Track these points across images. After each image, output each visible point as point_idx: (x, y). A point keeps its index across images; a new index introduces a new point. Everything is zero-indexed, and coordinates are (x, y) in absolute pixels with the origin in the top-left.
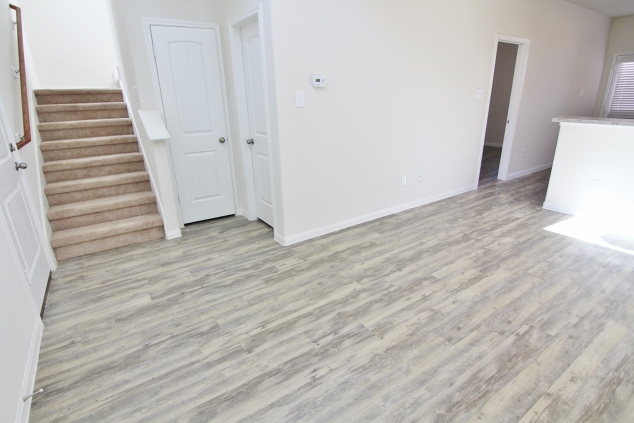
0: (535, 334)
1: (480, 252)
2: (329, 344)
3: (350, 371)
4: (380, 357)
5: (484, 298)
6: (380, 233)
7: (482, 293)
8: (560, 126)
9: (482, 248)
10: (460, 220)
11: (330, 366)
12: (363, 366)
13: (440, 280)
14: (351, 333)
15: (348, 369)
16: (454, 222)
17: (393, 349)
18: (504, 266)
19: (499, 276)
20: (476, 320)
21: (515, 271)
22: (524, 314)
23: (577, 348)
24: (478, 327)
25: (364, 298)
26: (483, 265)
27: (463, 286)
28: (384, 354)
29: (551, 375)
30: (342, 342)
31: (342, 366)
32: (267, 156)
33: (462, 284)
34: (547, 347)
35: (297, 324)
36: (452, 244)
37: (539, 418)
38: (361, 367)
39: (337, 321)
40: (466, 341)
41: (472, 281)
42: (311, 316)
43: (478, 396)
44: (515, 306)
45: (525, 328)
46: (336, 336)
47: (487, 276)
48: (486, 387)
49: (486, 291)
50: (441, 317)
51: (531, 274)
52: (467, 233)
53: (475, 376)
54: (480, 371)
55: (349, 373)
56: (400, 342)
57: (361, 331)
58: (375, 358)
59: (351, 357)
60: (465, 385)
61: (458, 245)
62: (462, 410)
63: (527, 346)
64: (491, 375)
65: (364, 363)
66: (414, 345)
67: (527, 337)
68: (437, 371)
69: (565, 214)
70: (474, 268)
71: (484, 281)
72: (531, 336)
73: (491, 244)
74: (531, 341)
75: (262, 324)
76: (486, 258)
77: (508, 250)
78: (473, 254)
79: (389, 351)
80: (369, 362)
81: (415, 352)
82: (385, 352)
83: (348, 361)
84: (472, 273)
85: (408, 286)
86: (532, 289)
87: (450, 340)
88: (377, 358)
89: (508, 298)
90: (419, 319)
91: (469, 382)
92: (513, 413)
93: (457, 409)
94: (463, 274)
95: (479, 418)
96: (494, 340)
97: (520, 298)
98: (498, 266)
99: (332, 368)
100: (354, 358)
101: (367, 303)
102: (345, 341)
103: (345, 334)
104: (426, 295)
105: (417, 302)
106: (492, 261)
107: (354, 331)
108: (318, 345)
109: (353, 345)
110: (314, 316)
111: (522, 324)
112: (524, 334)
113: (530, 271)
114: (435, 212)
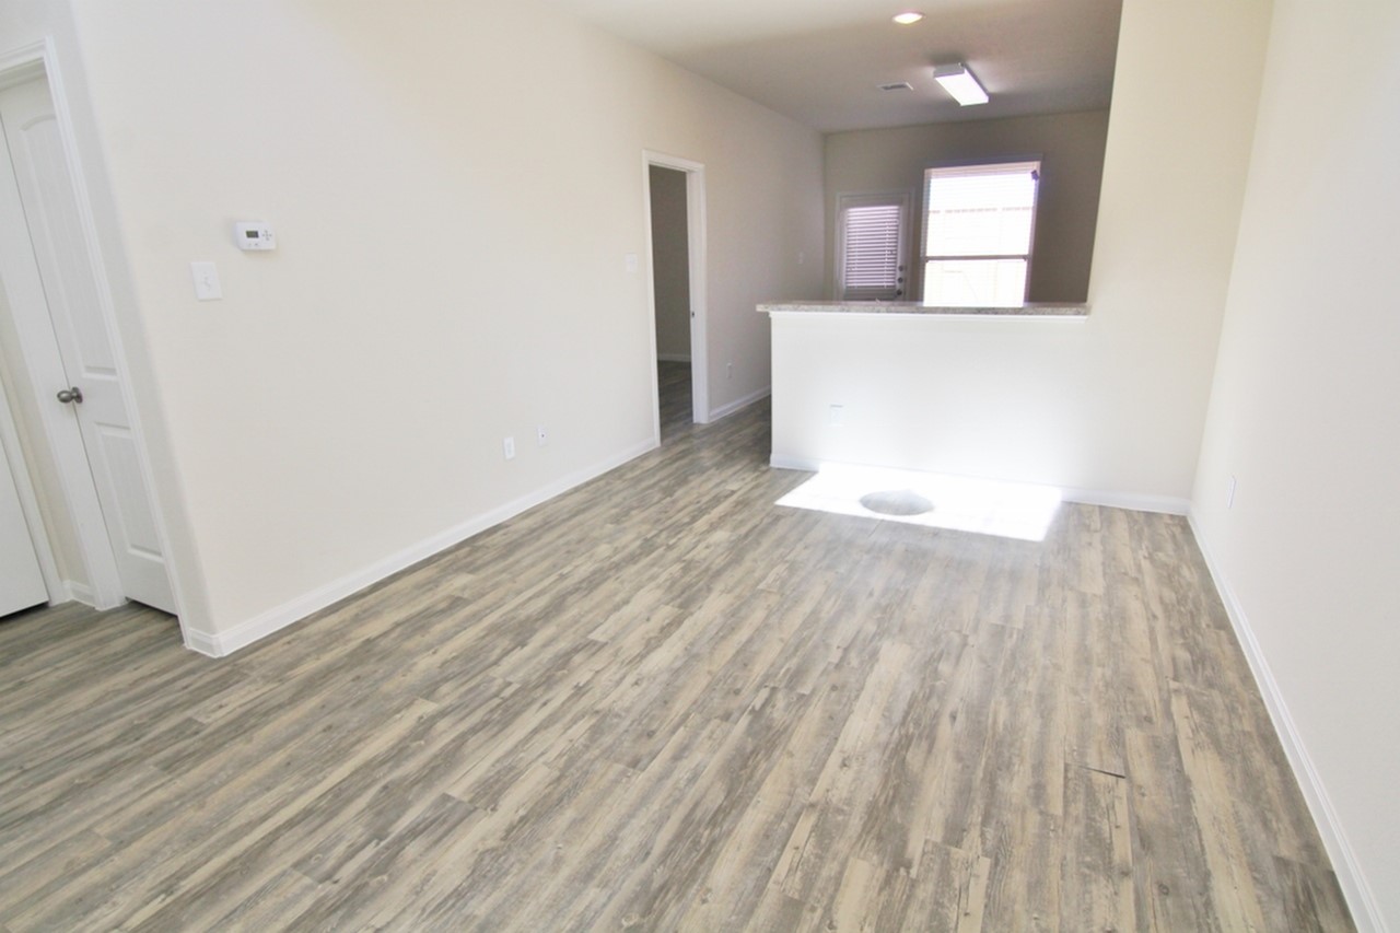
0: (781, 701)
1: (676, 568)
2: (364, 871)
3: (425, 915)
4: (493, 854)
5: (691, 657)
6: (471, 572)
7: (686, 649)
8: (770, 319)
9: (679, 559)
10: (633, 513)
11: (373, 923)
12: (456, 890)
13: (606, 644)
14: (419, 825)
15: (419, 912)
16: (624, 519)
17: (521, 825)
18: (719, 586)
19: (712, 608)
20: (680, 706)
21: (737, 591)
22: (759, 669)
23: (845, 705)
24: (686, 716)
25: (445, 732)
26: (683, 593)
27: (651, 645)
28: (503, 843)
29: (812, 768)
30: (398, 853)
31: (404, 910)
32: (127, 428)
33: (649, 640)
34: (800, 718)
35: (273, 852)
36: (623, 564)
37: (802, 856)
38: (449, 896)
39: (380, 807)
40: (666, 754)
41: (666, 631)
42: (311, 817)
43: (698, 858)
44: (743, 659)
45: (764, 693)
46: (383, 844)
47: (692, 614)
48: (711, 833)
49: (692, 644)
50: (615, 720)
51: (762, 591)
52: (649, 536)
53: (687, 820)
54: (696, 805)
55: (424, 921)
56: (536, 804)
57: (443, 810)
58: (482, 860)
59: (426, 881)
60: (673, 846)
61: (635, 563)
62: (670, 901)
63: (769, 728)
64: (715, 808)
65: (457, 883)
66: (565, 801)
67: (768, 710)
68: (616, 839)
69: (806, 472)
70: (667, 604)
71: (687, 623)
72: (773, 706)
73: (693, 548)
74: (775, 715)
75: (163, 887)
76: (687, 579)
77: (722, 554)
78: (664, 576)
79: (512, 834)
80: (468, 877)
81: (569, 814)
82: (504, 839)
83: (417, 893)
84: (666, 612)
85: (542, 676)
86: (767, 617)
87: (635, 763)
88: (487, 859)
89: (728, 649)
90: (571, 741)
91: (678, 837)
92: (760, 865)
93: (661, 901)
94: (648, 620)
95: (704, 901)
96: (715, 736)
97: (750, 641)
98: (709, 590)
99: (378, 926)
100: (434, 879)
101: (453, 741)
102: (407, 848)
103: (404, 833)
104: (581, 685)
105: (563, 704)
106: (697, 583)
107: (428, 815)
108: (336, 882)
109: (428, 849)
110: (319, 816)
111: (758, 689)
112: (764, 706)
113: (761, 586)
114: (586, 505)
